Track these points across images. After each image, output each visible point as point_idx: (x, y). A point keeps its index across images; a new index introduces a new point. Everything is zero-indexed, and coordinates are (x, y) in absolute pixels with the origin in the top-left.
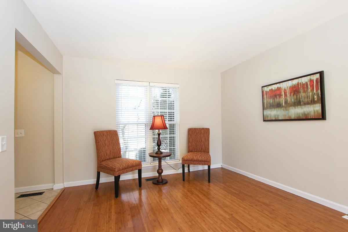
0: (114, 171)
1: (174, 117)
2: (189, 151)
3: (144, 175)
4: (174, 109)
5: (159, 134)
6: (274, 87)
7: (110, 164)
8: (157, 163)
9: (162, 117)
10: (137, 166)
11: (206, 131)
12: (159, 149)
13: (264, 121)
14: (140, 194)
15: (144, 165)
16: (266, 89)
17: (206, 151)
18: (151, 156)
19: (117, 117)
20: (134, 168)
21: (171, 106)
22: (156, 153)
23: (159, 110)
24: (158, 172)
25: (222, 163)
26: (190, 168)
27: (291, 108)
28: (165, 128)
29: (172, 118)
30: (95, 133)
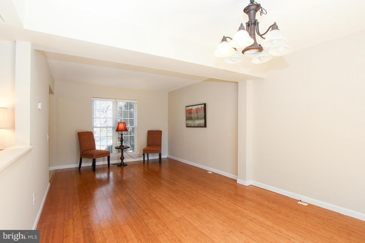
0: (93, 156)
1: (133, 123)
2: (148, 145)
3: (111, 162)
4: (133, 117)
5: (122, 135)
6: (190, 108)
7: (90, 152)
8: (120, 154)
9: (124, 123)
10: (106, 154)
11: (159, 133)
12: (122, 144)
13: (187, 127)
14: (109, 174)
15: (111, 155)
16: (188, 108)
17: (159, 145)
18: (116, 148)
19: (92, 118)
20: (105, 155)
21: (131, 115)
22: (120, 146)
23: (123, 118)
24: (121, 158)
25: (168, 155)
26: (149, 157)
27: (195, 120)
28: (126, 130)
29: (132, 123)
30: (78, 133)
